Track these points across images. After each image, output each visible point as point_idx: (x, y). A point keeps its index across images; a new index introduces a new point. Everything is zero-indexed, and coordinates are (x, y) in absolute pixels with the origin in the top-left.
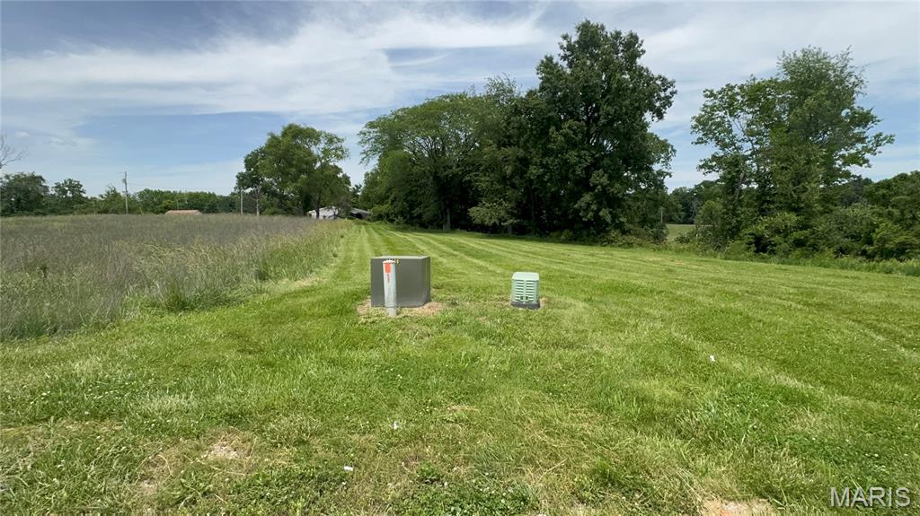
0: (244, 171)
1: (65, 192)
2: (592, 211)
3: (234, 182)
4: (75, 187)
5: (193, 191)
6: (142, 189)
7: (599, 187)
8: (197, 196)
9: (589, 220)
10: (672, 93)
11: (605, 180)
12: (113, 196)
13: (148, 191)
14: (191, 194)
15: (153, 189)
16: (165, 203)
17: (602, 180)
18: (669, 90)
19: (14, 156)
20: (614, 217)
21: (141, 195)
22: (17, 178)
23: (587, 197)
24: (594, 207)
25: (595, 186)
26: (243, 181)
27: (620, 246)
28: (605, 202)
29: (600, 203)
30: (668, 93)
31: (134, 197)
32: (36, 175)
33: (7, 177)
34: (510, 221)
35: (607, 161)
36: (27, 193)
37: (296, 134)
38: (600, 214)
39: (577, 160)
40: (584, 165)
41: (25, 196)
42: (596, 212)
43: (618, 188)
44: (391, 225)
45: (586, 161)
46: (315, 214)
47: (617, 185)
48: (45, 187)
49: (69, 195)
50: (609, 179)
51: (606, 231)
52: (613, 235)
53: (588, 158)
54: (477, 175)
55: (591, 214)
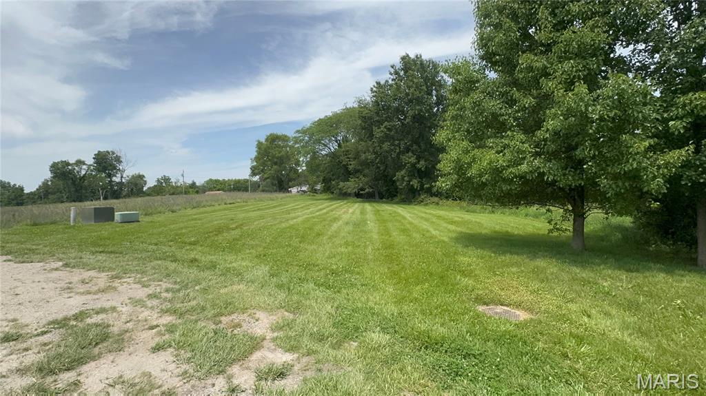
1: (162, 183)
2: (406, 181)
4: (167, 180)
5: (237, 178)
6: (208, 179)
7: (409, 165)
8: (238, 181)
11: (413, 160)
12: (194, 184)
13: (211, 180)
14: (235, 180)
17: (410, 160)
19: (131, 164)
22: (133, 176)
23: (403, 172)
24: (406, 179)
25: (406, 164)
29: (412, 176)
31: (204, 184)
32: (141, 174)
33: (128, 177)
34: (367, 190)
35: (415, 147)
36: (136, 185)
37: (273, 139)
38: (411, 183)
39: (393, 147)
40: (398, 151)
41: (135, 187)
42: (409, 181)
43: (422, 165)
44: (332, 196)
45: (400, 148)
46: (294, 190)
47: (422, 162)
48: (146, 181)
49: (164, 185)
50: (416, 159)
51: (419, 195)
52: (422, 197)
53: (402, 146)
54: (350, 161)
55: (405, 183)
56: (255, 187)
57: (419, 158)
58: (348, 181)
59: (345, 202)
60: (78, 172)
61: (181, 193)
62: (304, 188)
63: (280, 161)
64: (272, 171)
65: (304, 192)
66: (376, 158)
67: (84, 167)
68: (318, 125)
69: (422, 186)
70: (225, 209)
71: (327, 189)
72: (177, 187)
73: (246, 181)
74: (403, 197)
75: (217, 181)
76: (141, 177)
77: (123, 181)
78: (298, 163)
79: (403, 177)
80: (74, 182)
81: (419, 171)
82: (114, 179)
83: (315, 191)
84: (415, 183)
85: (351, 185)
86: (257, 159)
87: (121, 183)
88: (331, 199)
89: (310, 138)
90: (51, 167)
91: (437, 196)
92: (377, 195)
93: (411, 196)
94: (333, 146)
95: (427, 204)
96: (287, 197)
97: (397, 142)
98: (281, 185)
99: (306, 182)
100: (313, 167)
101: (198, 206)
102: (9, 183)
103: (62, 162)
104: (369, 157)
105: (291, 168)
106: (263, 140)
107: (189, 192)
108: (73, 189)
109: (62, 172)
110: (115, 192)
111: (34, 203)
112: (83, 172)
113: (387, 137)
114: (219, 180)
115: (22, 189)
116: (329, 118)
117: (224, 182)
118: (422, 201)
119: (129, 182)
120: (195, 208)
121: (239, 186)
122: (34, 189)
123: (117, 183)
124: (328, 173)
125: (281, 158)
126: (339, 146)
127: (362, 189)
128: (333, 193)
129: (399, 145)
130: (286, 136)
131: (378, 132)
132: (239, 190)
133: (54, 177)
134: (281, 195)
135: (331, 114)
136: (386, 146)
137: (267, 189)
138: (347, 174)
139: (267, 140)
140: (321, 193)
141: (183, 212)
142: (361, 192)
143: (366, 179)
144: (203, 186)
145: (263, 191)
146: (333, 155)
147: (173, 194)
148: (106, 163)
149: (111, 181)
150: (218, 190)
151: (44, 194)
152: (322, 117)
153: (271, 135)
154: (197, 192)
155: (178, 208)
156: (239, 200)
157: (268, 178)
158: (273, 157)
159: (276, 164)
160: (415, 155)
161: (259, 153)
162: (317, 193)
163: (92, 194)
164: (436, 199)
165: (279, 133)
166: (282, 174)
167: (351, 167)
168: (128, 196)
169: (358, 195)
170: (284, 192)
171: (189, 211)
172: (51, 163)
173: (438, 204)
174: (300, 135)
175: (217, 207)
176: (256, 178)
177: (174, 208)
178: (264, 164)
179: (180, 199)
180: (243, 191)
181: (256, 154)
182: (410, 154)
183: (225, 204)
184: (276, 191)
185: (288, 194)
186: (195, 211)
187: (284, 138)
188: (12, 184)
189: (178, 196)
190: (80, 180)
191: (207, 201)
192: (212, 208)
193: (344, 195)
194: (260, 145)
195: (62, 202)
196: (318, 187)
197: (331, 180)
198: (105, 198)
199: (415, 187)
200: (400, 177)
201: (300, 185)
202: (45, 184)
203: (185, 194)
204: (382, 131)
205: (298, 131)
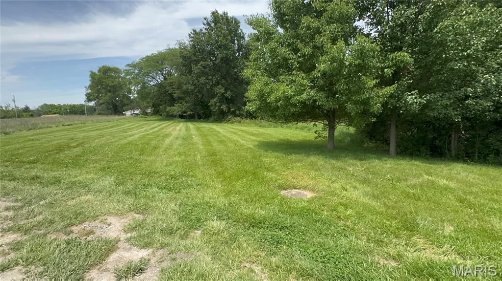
0: (90, 91)
2: (218, 106)
3: (85, 98)
5: (72, 104)
6: (42, 104)
7: (219, 94)
9: (216, 110)
11: (222, 90)
14: (70, 106)
15: (49, 103)
21: (42, 107)
23: (215, 100)
24: (218, 104)
25: (217, 93)
28: (225, 102)
29: (221, 103)
31: (38, 108)
34: (189, 113)
35: (223, 81)
37: (106, 71)
38: (221, 107)
39: (207, 81)
40: (211, 84)
43: (228, 94)
44: (160, 117)
45: (213, 82)
46: (128, 113)
47: (229, 93)
50: (225, 90)
51: (227, 116)
52: (230, 117)
53: (214, 80)
54: (174, 90)
55: (217, 108)
56: (92, 111)
57: (226, 90)
58: (174, 106)
59: (172, 122)
61: (14, 116)
62: (137, 112)
63: (114, 89)
64: (107, 97)
65: (137, 114)
66: (195, 89)
68: (146, 61)
69: (229, 109)
70: (63, 130)
71: (156, 112)
72: (9, 111)
73: (82, 106)
74: (216, 117)
75: (52, 106)
78: (130, 92)
79: (216, 103)
81: (227, 99)
83: (146, 114)
84: (224, 107)
85: (176, 109)
86: (91, 87)
88: (160, 120)
89: (140, 71)
91: (239, 116)
92: (196, 117)
93: (221, 117)
94: (160, 79)
95: (233, 123)
96: (122, 119)
97: (210, 77)
98: (116, 109)
99: (138, 107)
100: (144, 94)
101: (34, 127)
104: (190, 88)
105: (124, 96)
106: (96, 71)
107: (23, 116)
113: (203, 73)
114: (55, 105)
116: (155, 56)
117: (59, 107)
118: (229, 121)
120: (31, 129)
121: (76, 111)
124: (157, 99)
125: (114, 87)
126: (165, 78)
127: (185, 112)
128: (161, 115)
129: (212, 79)
130: (117, 69)
131: (196, 69)
132: (75, 114)
134: (117, 117)
135: (157, 53)
136: (202, 80)
137: (103, 112)
138: (172, 101)
139: (99, 71)
140: (151, 115)
141: (18, 134)
142: (184, 114)
143: (188, 105)
144: (38, 110)
145: (99, 114)
146: (160, 86)
147: (5, 118)
150: (55, 114)
152: (149, 54)
153: (103, 67)
154: (32, 116)
155: (11, 130)
156: (77, 122)
157: (104, 103)
158: (107, 86)
159: (110, 91)
160: (223, 87)
161: (93, 82)
162: (148, 116)
164: (239, 119)
165: (111, 66)
166: (116, 100)
167: (175, 96)
169: (182, 117)
170: (119, 115)
171: (25, 133)
173: (240, 122)
174: (131, 68)
175: (55, 129)
176: (92, 104)
177: (7, 131)
178: (99, 91)
179: (14, 122)
180: (79, 114)
181: (90, 83)
182: (220, 86)
183: (63, 125)
184: (112, 114)
185: (123, 117)
186: (31, 132)
187: (116, 71)
189: (10, 119)
191: (43, 123)
192: (49, 130)
193: (170, 117)
194: (93, 75)
196: (149, 111)
197: (159, 105)
199: (224, 110)
200: (213, 103)
201: (133, 109)
203: (18, 118)
204: (199, 68)
205: (128, 65)
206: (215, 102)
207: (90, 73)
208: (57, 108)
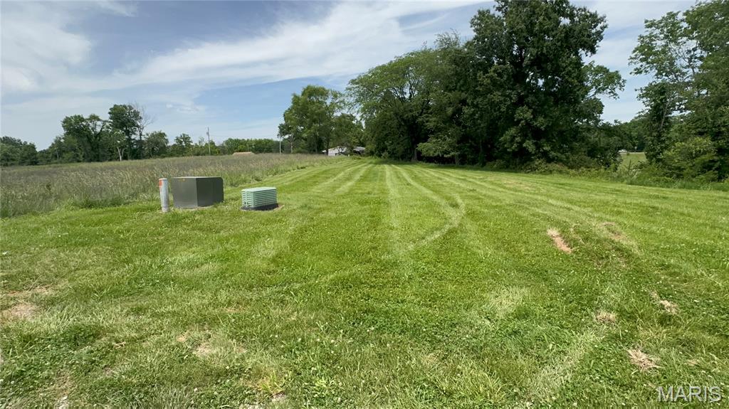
1: (181, 142)
2: (517, 143)
3: (277, 131)
4: (186, 138)
7: (523, 122)
8: (260, 142)
9: (513, 151)
10: (603, 28)
11: (529, 115)
13: (231, 140)
15: (234, 138)
16: (240, 147)
17: (525, 116)
18: (600, 25)
19: (150, 121)
20: (538, 146)
21: (227, 142)
22: (153, 135)
23: (513, 131)
24: (518, 139)
25: (519, 121)
26: (284, 130)
27: (541, 173)
28: (530, 135)
29: (525, 137)
30: (598, 28)
32: (162, 132)
33: (147, 135)
34: (452, 153)
36: (157, 144)
37: (313, 92)
38: (524, 145)
39: (502, 99)
41: (156, 147)
42: (521, 143)
43: (541, 122)
44: (378, 159)
45: (511, 99)
47: (541, 119)
48: (167, 140)
49: (184, 144)
50: (532, 114)
51: (532, 160)
52: (537, 163)
53: (514, 97)
54: (427, 117)
55: (515, 145)
57: (535, 114)
60: (93, 129)
66: (474, 114)
67: (99, 123)
75: (237, 141)
76: (162, 135)
77: (143, 139)
79: (513, 137)
80: (89, 140)
81: (537, 130)
82: (133, 137)
84: (529, 145)
85: (431, 147)
87: (140, 142)
90: (64, 122)
91: (556, 162)
93: (518, 161)
96: (320, 159)
97: (508, 92)
102: (19, 140)
103: (75, 117)
106: (299, 94)
107: (215, 153)
108: (89, 148)
109: (75, 128)
110: (135, 152)
111: (49, 162)
112: (98, 130)
113: (496, 86)
115: (33, 147)
119: (149, 140)
122: (46, 148)
123: (137, 141)
129: (510, 96)
131: (484, 78)
133: (68, 134)
136: (497, 96)
139: (303, 93)
142: (445, 156)
143: (452, 140)
144: (223, 147)
147: (198, 155)
148: (123, 118)
149: (129, 139)
150: (240, 151)
151: (58, 153)
153: (308, 88)
154: (223, 153)
158: (313, 113)
160: (530, 108)
163: (110, 154)
167: (432, 125)
168: (149, 156)
172: (63, 118)
173: (560, 172)
174: (355, 85)
181: (291, 105)
182: (525, 107)
185: (323, 156)
187: (322, 92)
188: (23, 141)
190: (96, 137)
194: (296, 100)
195: (79, 161)
196: (358, 148)
198: (125, 158)
199: (530, 150)
200: (508, 137)
202: (58, 142)
203: (212, 154)
204: (491, 78)
205: (353, 82)
206: (511, 136)
207: (292, 97)
208: (242, 144)
